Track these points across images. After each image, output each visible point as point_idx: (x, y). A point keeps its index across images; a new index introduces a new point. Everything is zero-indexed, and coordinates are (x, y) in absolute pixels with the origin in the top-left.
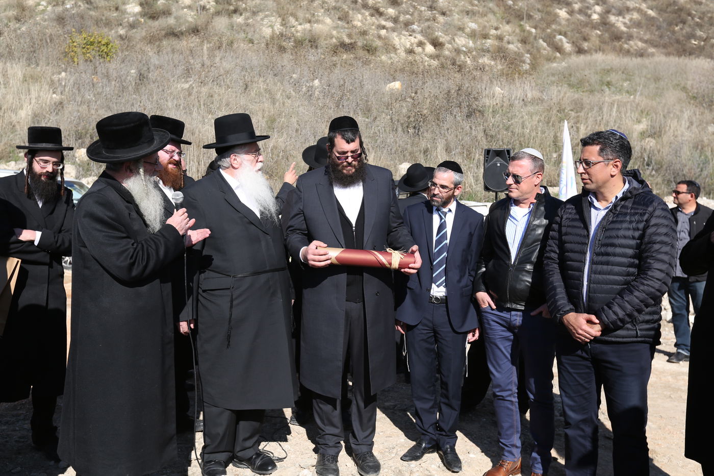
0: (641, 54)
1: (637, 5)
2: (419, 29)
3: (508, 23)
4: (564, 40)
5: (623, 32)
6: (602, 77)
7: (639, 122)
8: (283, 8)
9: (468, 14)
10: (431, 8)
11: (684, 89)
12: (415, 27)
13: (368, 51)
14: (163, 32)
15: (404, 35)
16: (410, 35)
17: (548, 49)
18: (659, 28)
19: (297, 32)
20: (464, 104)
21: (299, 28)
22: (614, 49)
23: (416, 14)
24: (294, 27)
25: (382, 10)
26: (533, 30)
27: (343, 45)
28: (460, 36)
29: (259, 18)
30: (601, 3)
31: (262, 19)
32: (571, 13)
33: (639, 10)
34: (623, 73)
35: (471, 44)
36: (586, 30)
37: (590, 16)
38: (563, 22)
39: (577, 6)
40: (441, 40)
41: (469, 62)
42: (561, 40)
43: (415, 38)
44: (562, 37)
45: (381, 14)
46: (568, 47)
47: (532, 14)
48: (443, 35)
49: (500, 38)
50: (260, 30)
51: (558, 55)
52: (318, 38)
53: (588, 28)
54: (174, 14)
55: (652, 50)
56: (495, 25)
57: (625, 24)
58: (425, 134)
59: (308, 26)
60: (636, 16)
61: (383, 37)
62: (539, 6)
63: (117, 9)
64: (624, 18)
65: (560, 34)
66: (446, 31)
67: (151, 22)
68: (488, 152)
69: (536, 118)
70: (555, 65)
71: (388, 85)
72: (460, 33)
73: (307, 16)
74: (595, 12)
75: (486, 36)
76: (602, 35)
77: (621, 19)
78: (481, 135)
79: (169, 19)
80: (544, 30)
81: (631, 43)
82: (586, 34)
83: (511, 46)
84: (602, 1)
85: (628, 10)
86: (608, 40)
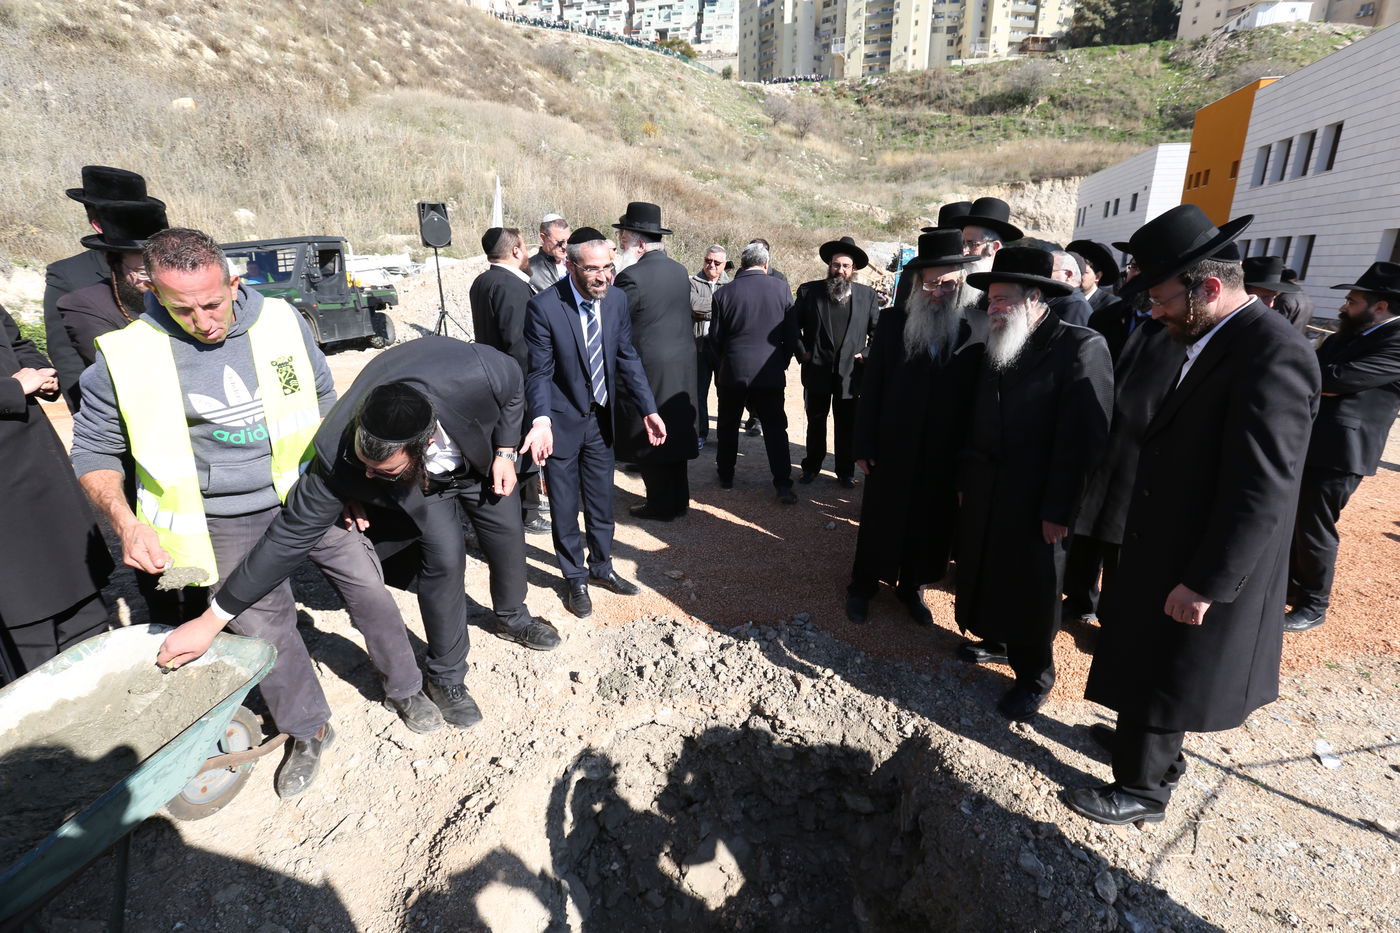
0: (461, 95)
2: (185, 23)
3: (308, 34)
4: (380, 66)
5: (438, 68)
6: (434, 116)
7: (488, 169)
9: (251, 13)
11: (513, 137)
12: (176, 17)
13: (113, 44)
15: (163, 28)
16: (174, 30)
17: (364, 74)
18: (472, 69)
20: (294, 136)
22: (436, 86)
26: (342, 49)
27: (62, 27)
28: (248, 43)
30: (408, 29)
32: (379, 34)
33: (449, 45)
34: (454, 113)
35: (267, 56)
36: (401, 58)
37: (400, 42)
38: (374, 45)
39: (383, 27)
40: (223, 44)
41: (272, 81)
42: (376, 66)
43: (182, 34)
44: (378, 63)
46: (386, 76)
47: (333, 27)
48: (224, 38)
49: (304, 53)
51: (376, 83)
52: (11, 11)
55: (470, 91)
56: (292, 34)
57: (438, 57)
58: (254, 172)
60: (447, 50)
61: (130, 26)
62: (340, 20)
64: (435, 50)
65: (374, 59)
66: (226, 32)
68: (422, 206)
69: (386, 159)
70: (378, 96)
71: (175, 102)
72: (246, 37)
74: (405, 39)
75: (284, 48)
76: (418, 67)
77: (432, 50)
78: (327, 178)
80: (354, 51)
81: (449, 80)
82: (401, 63)
83: (319, 65)
84: (408, 26)
85: (438, 41)
86: (427, 74)
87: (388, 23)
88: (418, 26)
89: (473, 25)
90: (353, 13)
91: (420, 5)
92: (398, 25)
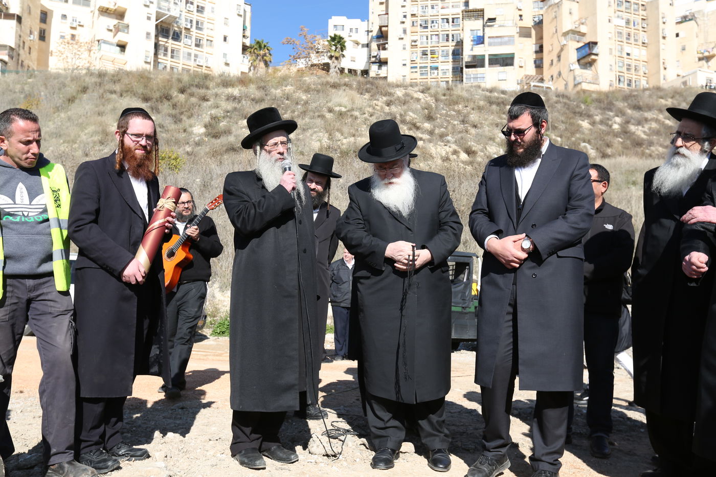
1: (654, 116)
2: (453, 140)
4: (588, 146)
5: (643, 140)
6: (627, 177)
8: (330, 124)
9: (497, 126)
10: (463, 122)
12: (449, 138)
14: (224, 149)
15: (440, 145)
16: (446, 145)
19: (342, 144)
21: (345, 141)
22: (636, 154)
23: (450, 128)
24: (339, 140)
25: (418, 124)
26: (559, 139)
28: (491, 145)
29: (308, 134)
30: (620, 115)
31: (312, 135)
32: (593, 123)
33: (657, 121)
36: (609, 138)
37: (611, 126)
38: (587, 132)
39: (598, 118)
40: (474, 149)
42: (585, 147)
43: (450, 147)
44: (587, 144)
45: (418, 128)
46: (592, 152)
47: (556, 125)
48: (475, 145)
50: (310, 143)
53: (609, 137)
54: (234, 133)
59: (352, 139)
60: (654, 125)
61: (421, 147)
62: (563, 119)
63: (185, 131)
64: (643, 127)
65: (584, 142)
66: (479, 141)
67: (214, 140)
72: (491, 142)
73: (351, 131)
74: (615, 123)
76: (624, 142)
77: (640, 128)
79: (229, 137)
80: (569, 138)
81: (652, 148)
82: (608, 141)
84: (621, 113)
85: (646, 120)
86: (630, 146)
87: (602, 114)
88: (629, 111)
89: (684, 101)
90: (575, 113)
91: (634, 96)
92: (611, 114)
